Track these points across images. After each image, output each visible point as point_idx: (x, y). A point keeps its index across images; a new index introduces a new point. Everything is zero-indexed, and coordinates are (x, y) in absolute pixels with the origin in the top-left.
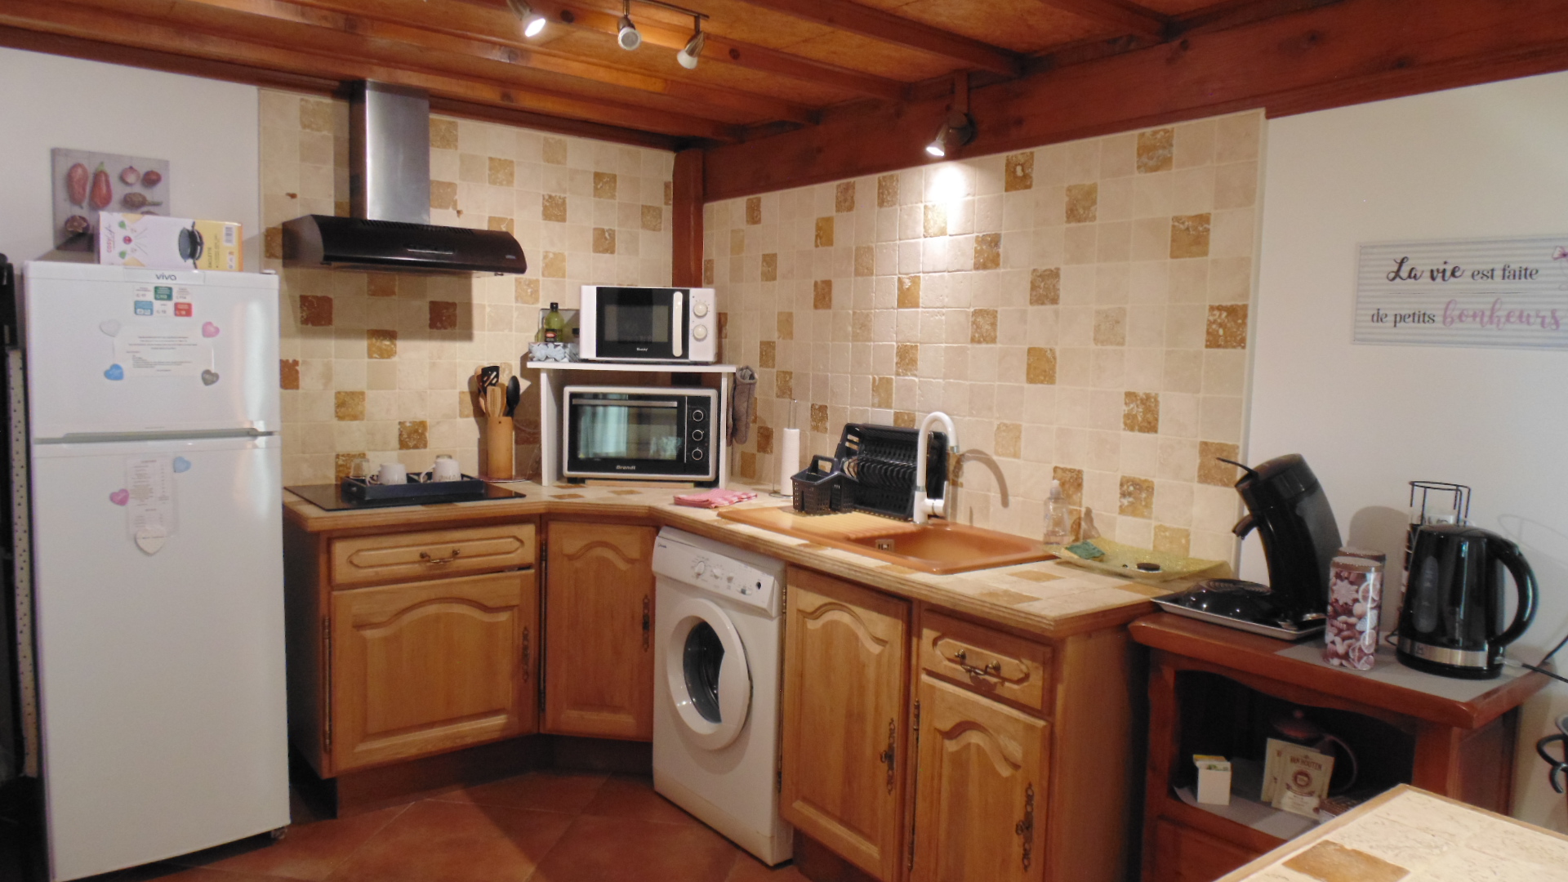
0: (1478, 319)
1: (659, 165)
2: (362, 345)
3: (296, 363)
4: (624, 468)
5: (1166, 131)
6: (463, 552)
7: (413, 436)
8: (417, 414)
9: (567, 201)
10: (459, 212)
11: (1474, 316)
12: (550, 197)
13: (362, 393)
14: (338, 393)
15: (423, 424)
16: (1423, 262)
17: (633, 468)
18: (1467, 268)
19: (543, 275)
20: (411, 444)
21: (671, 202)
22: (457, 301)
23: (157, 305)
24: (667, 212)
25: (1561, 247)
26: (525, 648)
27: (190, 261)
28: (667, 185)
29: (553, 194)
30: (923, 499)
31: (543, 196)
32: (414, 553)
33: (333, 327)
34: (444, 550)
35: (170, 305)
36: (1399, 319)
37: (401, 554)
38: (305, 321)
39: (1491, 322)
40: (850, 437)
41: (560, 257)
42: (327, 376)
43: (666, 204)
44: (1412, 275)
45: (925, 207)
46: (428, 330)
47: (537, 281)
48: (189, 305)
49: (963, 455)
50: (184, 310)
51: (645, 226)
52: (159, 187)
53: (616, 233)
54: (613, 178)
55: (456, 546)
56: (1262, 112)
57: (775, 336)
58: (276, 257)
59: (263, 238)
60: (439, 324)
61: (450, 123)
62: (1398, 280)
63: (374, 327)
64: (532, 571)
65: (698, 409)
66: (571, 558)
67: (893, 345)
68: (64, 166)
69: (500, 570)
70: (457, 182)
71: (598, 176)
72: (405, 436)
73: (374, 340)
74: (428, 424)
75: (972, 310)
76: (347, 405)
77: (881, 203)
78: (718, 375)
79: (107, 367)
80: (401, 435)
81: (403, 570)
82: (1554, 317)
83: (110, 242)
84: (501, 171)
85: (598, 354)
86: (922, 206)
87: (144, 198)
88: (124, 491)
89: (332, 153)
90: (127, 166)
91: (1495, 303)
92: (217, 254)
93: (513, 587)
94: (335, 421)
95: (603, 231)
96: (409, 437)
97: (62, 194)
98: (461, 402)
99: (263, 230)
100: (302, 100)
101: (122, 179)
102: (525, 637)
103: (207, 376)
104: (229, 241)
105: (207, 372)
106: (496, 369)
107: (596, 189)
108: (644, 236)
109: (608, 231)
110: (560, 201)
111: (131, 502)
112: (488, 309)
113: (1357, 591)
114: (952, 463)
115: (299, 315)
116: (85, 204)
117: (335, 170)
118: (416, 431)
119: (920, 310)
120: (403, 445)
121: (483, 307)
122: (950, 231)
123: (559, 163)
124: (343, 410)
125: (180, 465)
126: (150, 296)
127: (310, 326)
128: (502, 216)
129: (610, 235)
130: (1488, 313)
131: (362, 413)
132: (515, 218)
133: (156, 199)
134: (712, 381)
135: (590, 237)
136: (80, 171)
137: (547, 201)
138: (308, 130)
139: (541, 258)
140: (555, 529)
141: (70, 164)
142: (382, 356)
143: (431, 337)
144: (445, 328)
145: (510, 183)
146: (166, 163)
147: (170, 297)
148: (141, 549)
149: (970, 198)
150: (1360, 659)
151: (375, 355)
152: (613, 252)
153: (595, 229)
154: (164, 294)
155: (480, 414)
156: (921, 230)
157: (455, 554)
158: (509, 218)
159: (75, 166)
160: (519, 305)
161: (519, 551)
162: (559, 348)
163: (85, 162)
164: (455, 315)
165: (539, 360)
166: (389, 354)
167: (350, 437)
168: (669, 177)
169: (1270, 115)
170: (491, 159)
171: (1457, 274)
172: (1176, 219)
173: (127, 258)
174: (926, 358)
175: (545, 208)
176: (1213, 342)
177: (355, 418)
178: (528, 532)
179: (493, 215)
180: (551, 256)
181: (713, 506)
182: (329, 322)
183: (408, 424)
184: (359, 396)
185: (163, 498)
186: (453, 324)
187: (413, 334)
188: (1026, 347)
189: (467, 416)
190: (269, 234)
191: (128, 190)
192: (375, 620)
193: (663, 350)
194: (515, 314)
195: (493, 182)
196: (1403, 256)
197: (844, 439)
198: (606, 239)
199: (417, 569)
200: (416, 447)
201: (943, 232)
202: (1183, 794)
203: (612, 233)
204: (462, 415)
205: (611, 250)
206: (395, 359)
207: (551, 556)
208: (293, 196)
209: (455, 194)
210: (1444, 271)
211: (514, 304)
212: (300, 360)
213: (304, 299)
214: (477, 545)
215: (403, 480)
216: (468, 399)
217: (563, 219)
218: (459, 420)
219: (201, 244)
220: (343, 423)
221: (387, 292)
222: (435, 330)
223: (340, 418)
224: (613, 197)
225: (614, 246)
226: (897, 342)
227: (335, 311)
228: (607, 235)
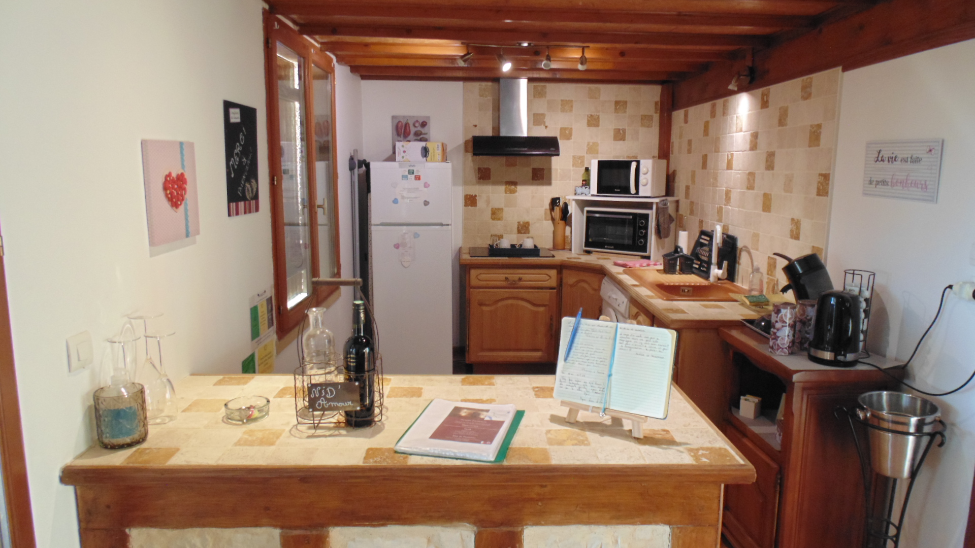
0: (902, 184)
1: (652, 94)
2: (502, 188)
3: (476, 196)
4: (609, 247)
5: (810, 78)
6: (523, 279)
7: (523, 228)
8: (525, 218)
9: (600, 117)
10: (546, 127)
11: (901, 183)
12: (591, 115)
13: (502, 209)
14: (492, 209)
15: (528, 223)
16: (886, 154)
17: (613, 247)
18: (900, 156)
19: (587, 153)
20: (522, 232)
21: (659, 112)
22: (544, 168)
23: (409, 176)
24: (656, 117)
25: (929, 146)
26: (551, 324)
27: (425, 158)
28: (656, 103)
29: (593, 114)
30: (714, 269)
31: (588, 115)
32: (503, 276)
33: (491, 181)
34: (516, 277)
35: (413, 176)
36: (878, 183)
37: (498, 276)
38: (480, 178)
39: (906, 187)
40: (703, 237)
41: (596, 144)
42: (488, 202)
43: (656, 113)
44: (882, 160)
45: (737, 116)
46: (531, 181)
47: (583, 157)
48: (420, 176)
49: (742, 248)
50: (418, 178)
51: (643, 125)
52: (426, 128)
53: (627, 130)
54: (626, 103)
55: (521, 276)
56: (840, 68)
57: (690, 183)
58: (469, 152)
59: (463, 144)
60: (536, 178)
61: (543, 86)
62: (878, 162)
63: (507, 180)
64: (555, 290)
65: (643, 220)
66: (572, 286)
67: (723, 190)
68: (396, 122)
69: (541, 288)
70: (546, 113)
71: (617, 103)
72: (520, 228)
73: (508, 186)
74: (530, 223)
75: (748, 172)
76: (496, 214)
77: (723, 115)
78: (652, 203)
79: (393, 199)
80: (518, 228)
81: (498, 283)
82: (925, 184)
83: (399, 153)
84: (567, 105)
85: (598, 192)
86: (735, 116)
87: (421, 132)
88: (398, 244)
89: (491, 106)
90: (416, 120)
91: (907, 176)
92: (434, 155)
93: (546, 295)
94: (491, 220)
95: (619, 130)
96: (522, 228)
97: (395, 133)
98: (546, 213)
99: (464, 141)
100: (480, 85)
101: (414, 125)
102: (551, 319)
103: (426, 203)
104: (438, 150)
105: (425, 201)
106: (559, 199)
107: (616, 109)
108: (642, 131)
109: (622, 129)
110: (597, 117)
111: (401, 248)
112: (559, 171)
113: (777, 317)
114: (738, 251)
115: (477, 176)
116: (402, 136)
117: (493, 113)
118: (525, 226)
119: (733, 171)
120: (519, 232)
121: (557, 170)
122: (744, 129)
123: (596, 98)
124: (494, 216)
125: (416, 235)
126: (407, 173)
127: (482, 180)
128: (566, 127)
129: (623, 131)
130: (905, 181)
131: (502, 217)
132: (573, 127)
133: (425, 132)
134: (648, 206)
135: (612, 133)
136: (400, 123)
137: (590, 117)
138: (482, 98)
139: (586, 145)
140: (565, 272)
141: (397, 121)
142: (511, 193)
143: (532, 184)
144: (539, 180)
145: (571, 111)
146: (429, 118)
147: (413, 173)
148: (402, 265)
149: (750, 112)
150: (778, 350)
151: (508, 192)
152: (624, 140)
153: (615, 129)
154: (411, 172)
155: (553, 219)
156: (735, 128)
157: (520, 279)
158: (570, 127)
159: (400, 122)
160: (574, 168)
161: (549, 281)
162: (587, 189)
163: (402, 120)
164: (544, 174)
165: (579, 195)
166: (514, 192)
167: (497, 227)
168: (658, 99)
169: (844, 70)
170: (562, 100)
171: (897, 159)
172: (811, 126)
173: (404, 158)
174: (735, 196)
175: (588, 121)
176: (819, 194)
177: (499, 219)
178: (553, 273)
179: (562, 127)
180: (591, 144)
181: (628, 266)
182: (489, 178)
183: (521, 223)
184: (501, 210)
185: (410, 247)
186: (543, 178)
187: (525, 183)
188: (763, 192)
189: (548, 220)
190: (466, 143)
191: (416, 129)
192: (487, 303)
193: (626, 190)
194: (572, 173)
195: (563, 111)
196: (879, 149)
197: (700, 237)
198: (621, 133)
199: (504, 284)
200: (525, 233)
201: (741, 131)
202: (733, 409)
203: (624, 131)
204: (546, 219)
205: (623, 138)
206: (517, 194)
207: (563, 285)
208: (476, 126)
209: (545, 118)
210: (892, 158)
211: (572, 168)
212: (477, 195)
213: (479, 169)
214: (531, 277)
215: (509, 247)
216: (549, 212)
217: (597, 125)
218: (544, 222)
219: (428, 151)
220: (494, 222)
221: (514, 165)
222: (534, 181)
223: (493, 219)
224: (625, 112)
225: (625, 137)
226: (726, 188)
227: (491, 173)
228: (621, 131)
